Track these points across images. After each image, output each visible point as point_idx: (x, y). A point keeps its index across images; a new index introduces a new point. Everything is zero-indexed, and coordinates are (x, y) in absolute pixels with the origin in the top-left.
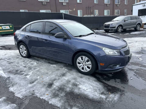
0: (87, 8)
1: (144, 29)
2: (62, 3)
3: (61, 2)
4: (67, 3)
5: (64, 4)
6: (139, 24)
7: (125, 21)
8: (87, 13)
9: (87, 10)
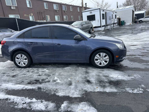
0: (39, 13)
1: (95, 31)
2: (10, 6)
3: (8, 6)
4: (16, 7)
5: (12, 8)
6: (91, 28)
7: (82, 25)
8: (40, 19)
9: (39, 15)
